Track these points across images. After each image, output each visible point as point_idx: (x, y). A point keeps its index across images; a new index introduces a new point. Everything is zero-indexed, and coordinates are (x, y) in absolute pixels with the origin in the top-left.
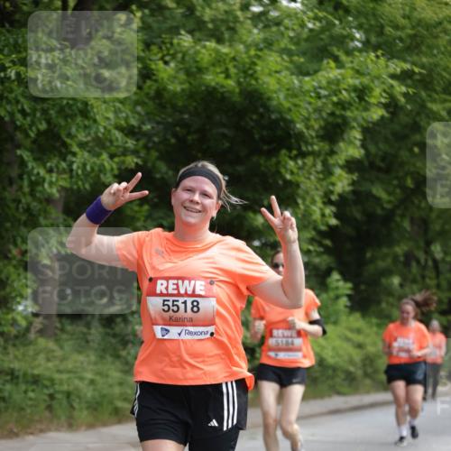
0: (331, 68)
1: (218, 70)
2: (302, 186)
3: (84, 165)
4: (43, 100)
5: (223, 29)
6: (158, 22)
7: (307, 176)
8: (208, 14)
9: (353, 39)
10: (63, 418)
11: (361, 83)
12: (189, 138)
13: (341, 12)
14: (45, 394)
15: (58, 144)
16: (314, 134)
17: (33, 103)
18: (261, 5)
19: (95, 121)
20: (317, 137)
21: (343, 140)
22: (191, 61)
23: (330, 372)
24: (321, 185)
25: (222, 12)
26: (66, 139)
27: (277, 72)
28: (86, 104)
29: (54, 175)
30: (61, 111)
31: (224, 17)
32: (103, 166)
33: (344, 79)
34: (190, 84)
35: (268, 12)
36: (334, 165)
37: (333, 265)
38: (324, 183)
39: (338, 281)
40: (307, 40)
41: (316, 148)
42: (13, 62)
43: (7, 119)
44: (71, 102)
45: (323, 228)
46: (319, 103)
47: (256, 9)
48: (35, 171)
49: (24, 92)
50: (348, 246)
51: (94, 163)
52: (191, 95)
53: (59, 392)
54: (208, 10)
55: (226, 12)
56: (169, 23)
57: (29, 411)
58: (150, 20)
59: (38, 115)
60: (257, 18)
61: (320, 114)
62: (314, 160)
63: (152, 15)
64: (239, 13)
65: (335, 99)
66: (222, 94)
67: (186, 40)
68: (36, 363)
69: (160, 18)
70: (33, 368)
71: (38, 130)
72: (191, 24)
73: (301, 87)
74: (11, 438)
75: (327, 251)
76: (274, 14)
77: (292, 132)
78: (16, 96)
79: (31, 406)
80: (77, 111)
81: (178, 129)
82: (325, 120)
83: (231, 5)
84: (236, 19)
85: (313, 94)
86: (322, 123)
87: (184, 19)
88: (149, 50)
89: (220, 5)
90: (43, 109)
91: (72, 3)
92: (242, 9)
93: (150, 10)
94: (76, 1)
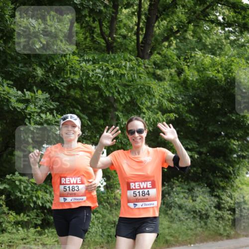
3: (149, 119)
4: (128, 86)
5: (216, 48)
6: (182, 45)
8: (208, 41)
12: (201, 103)
15: (136, 108)
17: (123, 88)
18: (236, 37)
19: (154, 96)
22: (200, 65)
25: (216, 40)
26: (140, 105)
28: (150, 87)
30: (137, 91)
31: (217, 43)
32: (159, 119)
35: (239, 39)
42: (113, 67)
43: (111, 95)
44: (142, 86)
47: (232, 38)
48: (124, 123)
49: (119, 82)
51: (154, 117)
52: (200, 81)
54: (208, 39)
55: (217, 40)
58: (180, 45)
59: (126, 93)
60: (233, 43)
63: (181, 42)
64: (224, 41)
67: (199, 54)
69: (185, 44)
71: (126, 100)
72: (200, 46)
76: (241, 40)
78: (115, 84)
80: (145, 91)
81: (195, 99)
83: (220, 36)
84: (222, 44)
87: (196, 43)
88: (180, 59)
89: (214, 36)
90: (128, 90)
91: (141, 38)
92: (225, 39)
93: (180, 40)
94: (143, 36)
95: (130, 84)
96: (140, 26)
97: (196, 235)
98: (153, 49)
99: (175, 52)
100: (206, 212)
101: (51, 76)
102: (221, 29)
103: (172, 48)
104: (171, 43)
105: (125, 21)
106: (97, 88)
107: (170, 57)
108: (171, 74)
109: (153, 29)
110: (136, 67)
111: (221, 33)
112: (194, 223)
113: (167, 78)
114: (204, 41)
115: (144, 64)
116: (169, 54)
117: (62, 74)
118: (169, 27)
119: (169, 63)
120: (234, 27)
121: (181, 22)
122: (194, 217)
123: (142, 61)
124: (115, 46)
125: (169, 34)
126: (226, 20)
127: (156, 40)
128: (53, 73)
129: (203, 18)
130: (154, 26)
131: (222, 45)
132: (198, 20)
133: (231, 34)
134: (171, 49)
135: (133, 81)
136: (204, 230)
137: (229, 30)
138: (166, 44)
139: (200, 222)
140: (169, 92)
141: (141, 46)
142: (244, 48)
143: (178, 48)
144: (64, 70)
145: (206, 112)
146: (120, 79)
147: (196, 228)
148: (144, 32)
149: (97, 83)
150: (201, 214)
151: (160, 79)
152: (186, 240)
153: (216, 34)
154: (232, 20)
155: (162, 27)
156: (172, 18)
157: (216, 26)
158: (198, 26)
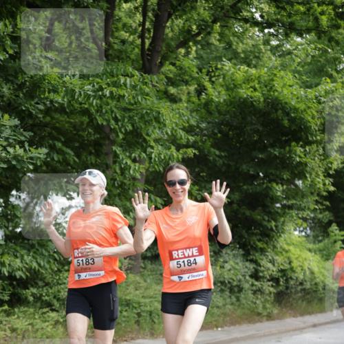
0: (328, 83)
1: (248, 86)
2: (309, 165)
3: (160, 154)
4: (130, 110)
5: (251, 57)
6: (206, 53)
7: (312, 158)
8: (241, 48)
9: (341, 62)
10: (147, 330)
12: (231, 133)
13: (333, 43)
14: (135, 313)
15: (140, 140)
16: (317, 128)
17: (123, 113)
18: (279, 41)
19: (165, 125)
20: (319, 130)
22: (230, 80)
24: (323, 164)
25: (251, 46)
26: (146, 137)
27: (290, 86)
28: (159, 113)
29: (137, 164)
30: (142, 117)
31: (252, 49)
32: (173, 156)
33: (336, 90)
34: (229, 95)
35: (283, 44)
37: (332, 218)
38: (325, 162)
39: (336, 230)
41: (318, 138)
42: (108, 85)
43: (105, 123)
44: (149, 111)
45: (325, 194)
46: (320, 107)
47: (274, 43)
48: (124, 162)
49: (116, 104)
50: (342, 205)
51: (167, 154)
52: (230, 103)
53: (144, 311)
54: (241, 45)
55: (253, 45)
56: (214, 54)
57: (123, 325)
58: (202, 52)
59: (126, 120)
60: (274, 50)
61: (321, 114)
62: (317, 146)
63: (202, 48)
64: (262, 47)
67: (227, 65)
68: (128, 291)
69: (209, 51)
70: (126, 295)
71: (126, 130)
72: (230, 55)
73: (306, 96)
75: (327, 209)
76: (287, 46)
78: (111, 108)
79: (125, 321)
80: (152, 118)
81: (223, 127)
83: (256, 41)
84: (260, 51)
85: (315, 101)
86: (322, 120)
87: (224, 51)
88: (201, 72)
89: (249, 41)
90: (129, 116)
91: (147, 42)
92: (264, 44)
93: (201, 45)
94: (150, 40)
95: (132, 107)
96: (146, 27)
97: (225, 314)
98: (165, 58)
99: (195, 62)
100: (238, 284)
101: (21, 95)
102: (259, 31)
103: (191, 56)
104: (190, 50)
105: (125, 20)
106: (86, 112)
107: (187, 69)
108: (189, 93)
109: (164, 31)
110: (140, 85)
111: (258, 36)
112: (222, 299)
113: (184, 98)
114: (234, 47)
115: (151, 81)
116: (187, 65)
117: (38, 93)
118: (186, 28)
119: (187, 77)
120: (276, 29)
121: (203, 20)
122: (222, 291)
123: (149, 77)
124: (111, 55)
125: (186, 38)
126: (266, 17)
127: (168, 46)
128: (24, 91)
129: (233, 15)
130: (165, 26)
131: (259, 53)
132: (227, 19)
133: (272, 37)
134: (189, 59)
135: (136, 103)
136: (236, 307)
137: (269, 32)
138: (183, 51)
139: (230, 297)
140: (186, 118)
141: (148, 55)
142: (289, 56)
143: (199, 57)
144: (39, 87)
145: (238, 145)
146: (118, 101)
147: (224, 305)
148: (152, 35)
149: (86, 106)
150: (232, 286)
151: (174, 99)
152: (211, 322)
153: (252, 38)
154: (274, 17)
155: (177, 28)
156: (190, 16)
157: (251, 26)
158: (227, 26)
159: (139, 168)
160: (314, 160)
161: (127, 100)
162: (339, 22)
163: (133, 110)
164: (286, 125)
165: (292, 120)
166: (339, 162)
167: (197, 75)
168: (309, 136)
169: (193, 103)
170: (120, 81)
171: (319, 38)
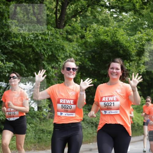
0: (139, 34)
1: (105, 35)
2: (131, 70)
4: (50, 45)
5: (105, 22)
6: (84, 20)
8: (100, 18)
9: (145, 24)
11: (148, 38)
12: (96, 56)
13: (141, 16)
15: (55, 59)
17: (47, 46)
18: (117, 15)
19: (66, 51)
20: (135, 55)
21: (143, 56)
23: (141, 128)
24: (137, 71)
25: (105, 17)
26: (57, 57)
27: (122, 35)
28: (63, 46)
29: (54, 69)
30: (56, 49)
31: (105, 18)
33: (143, 37)
35: (119, 16)
36: (140, 63)
37: (141, 94)
38: (138, 69)
39: (143, 99)
40: (131, 25)
41: (135, 58)
42: (41, 34)
43: (39, 52)
44: (59, 46)
46: (136, 45)
47: (115, 16)
48: (48, 68)
49: (44, 43)
50: (145, 88)
52: (96, 43)
54: (100, 16)
55: (106, 17)
56: (88, 21)
57: (48, 142)
58: (83, 20)
59: (49, 50)
60: (115, 18)
61: (136, 48)
62: (135, 62)
63: (83, 18)
64: (109, 17)
65: (141, 43)
66: (106, 42)
67: (95, 26)
68: (50, 127)
69: (86, 19)
70: (49, 129)
71: (49, 54)
73: (130, 40)
74: (43, 150)
75: (139, 90)
76: (121, 17)
77: (128, 54)
78: (42, 44)
79: (49, 140)
80: (60, 48)
81: (92, 53)
82: (137, 50)
83: (107, 15)
84: (109, 19)
85: (134, 42)
86: (137, 51)
87: (93, 19)
88: (82, 29)
89: (104, 15)
90: (50, 48)
91: (58, 15)
92: (110, 16)
94: (60, 15)
95: (51, 44)
96: (58, 8)
97: (93, 137)
98: (66, 23)
99: (80, 25)
101: (2, 39)
102: (108, 10)
103: (78, 22)
104: (77, 19)
105: (48, 6)
106: (31, 46)
107: (76, 28)
109: (65, 11)
110: (55, 34)
111: (108, 13)
112: (92, 130)
113: (75, 40)
115: (60, 32)
116: (76, 26)
117: (9, 38)
118: (76, 9)
119: (76, 31)
121: (83, 6)
122: (92, 127)
123: (59, 30)
125: (76, 14)
126: (111, 4)
127: (68, 17)
128: (3, 37)
129: (96, 3)
130: (66, 8)
132: (94, 5)
133: (114, 13)
135: (53, 42)
137: (113, 11)
138: (75, 20)
140: (76, 48)
141: (59, 21)
142: (122, 22)
143: (81, 22)
144: (10, 35)
145: (99, 61)
146: (45, 41)
147: (93, 133)
149: (31, 44)
150: (96, 124)
151: (70, 41)
152: (87, 141)
153: (105, 13)
154: (115, 4)
155: (72, 9)
156: (77, 3)
157: (105, 8)
158: (94, 8)
159: (54, 71)
160: (133, 68)
161: (49, 41)
162: (144, 6)
163: (52, 45)
164: (122, 53)
165: (124, 51)
166: (144, 69)
167: (80, 30)
168: (131, 57)
169: (79, 42)
170: (46, 32)
171: (135, 13)
